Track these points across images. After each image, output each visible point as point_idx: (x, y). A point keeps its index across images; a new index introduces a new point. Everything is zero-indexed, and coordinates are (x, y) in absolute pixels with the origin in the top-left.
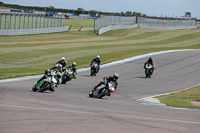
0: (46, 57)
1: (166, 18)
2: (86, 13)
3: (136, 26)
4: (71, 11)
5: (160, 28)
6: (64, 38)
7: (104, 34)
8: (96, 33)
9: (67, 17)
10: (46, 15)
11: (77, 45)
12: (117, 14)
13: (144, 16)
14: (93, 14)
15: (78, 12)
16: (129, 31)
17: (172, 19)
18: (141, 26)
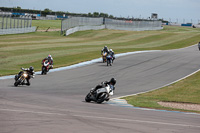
0: (13, 58)
1: (133, 20)
2: (53, 13)
3: (103, 27)
4: (38, 12)
5: (127, 29)
6: (31, 39)
7: (71, 35)
8: (63, 33)
9: (34, 18)
10: (13, 16)
11: (44, 46)
12: (84, 15)
13: (111, 17)
14: (60, 15)
15: (45, 13)
16: (96, 32)
17: (139, 20)
18: (108, 26)
